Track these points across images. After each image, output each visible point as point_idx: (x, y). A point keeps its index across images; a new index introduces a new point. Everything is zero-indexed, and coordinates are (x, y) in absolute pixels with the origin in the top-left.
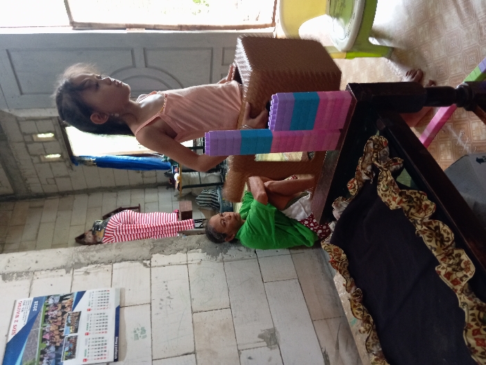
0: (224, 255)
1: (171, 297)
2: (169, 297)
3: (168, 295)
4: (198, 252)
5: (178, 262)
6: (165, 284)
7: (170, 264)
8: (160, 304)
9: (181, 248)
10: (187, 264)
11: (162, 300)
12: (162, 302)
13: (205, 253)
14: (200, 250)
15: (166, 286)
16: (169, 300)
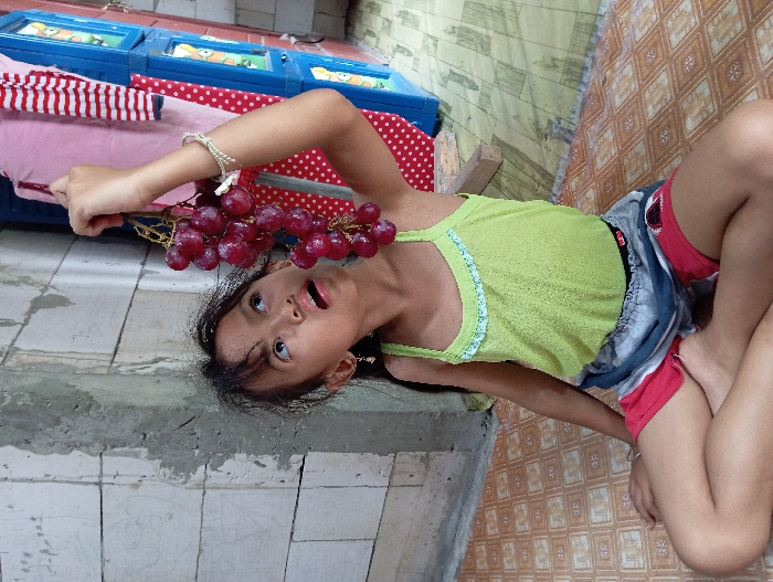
0: (209, 472)
1: (51, 552)
2: (45, 551)
3: (46, 547)
4: (136, 456)
5: (74, 476)
6: (37, 523)
7: (47, 479)
8: (24, 562)
9: (85, 439)
10: (99, 484)
11: (27, 555)
12: (27, 559)
13: (158, 462)
14: (144, 451)
15: (39, 527)
16: (46, 557)
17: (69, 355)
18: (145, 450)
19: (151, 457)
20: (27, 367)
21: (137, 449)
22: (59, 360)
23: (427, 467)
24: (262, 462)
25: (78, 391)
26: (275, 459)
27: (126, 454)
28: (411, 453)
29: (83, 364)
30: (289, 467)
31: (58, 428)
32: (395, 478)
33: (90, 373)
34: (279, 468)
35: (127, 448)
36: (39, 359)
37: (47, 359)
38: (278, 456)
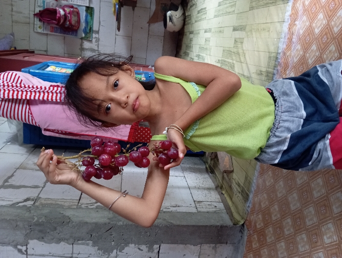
17: (61, 200)
18: (91, 242)
19: (93, 246)
20: (44, 205)
21: (88, 242)
22: (57, 202)
23: (216, 251)
24: (141, 248)
25: (64, 215)
26: (147, 247)
27: (83, 244)
28: (208, 245)
29: (67, 204)
30: (153, 251)
31: (55, 232)
32: (201, 257)
33: (69, 208)
34: (149, 251)
35: (84, 241)
36: (49, 202)
37: (52, 202)
38: (148, 245)
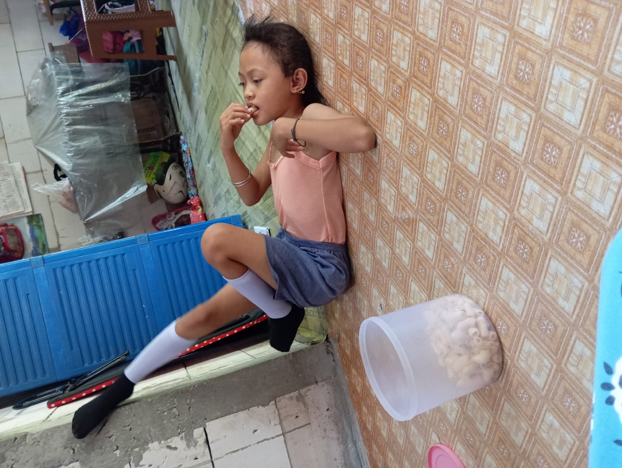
18: (78, 464)
23: (305, 404)
24: (173, 445)
26: (182, 438)
28: (287, 396)
30: (196, 443)
32: (285, 423)
34: (188, 446)
38: (183, 434)
